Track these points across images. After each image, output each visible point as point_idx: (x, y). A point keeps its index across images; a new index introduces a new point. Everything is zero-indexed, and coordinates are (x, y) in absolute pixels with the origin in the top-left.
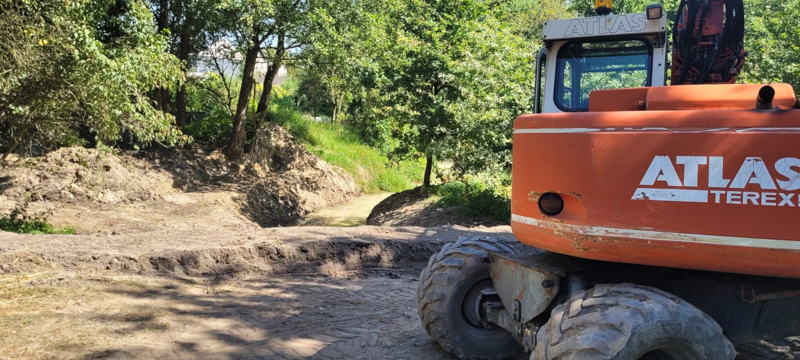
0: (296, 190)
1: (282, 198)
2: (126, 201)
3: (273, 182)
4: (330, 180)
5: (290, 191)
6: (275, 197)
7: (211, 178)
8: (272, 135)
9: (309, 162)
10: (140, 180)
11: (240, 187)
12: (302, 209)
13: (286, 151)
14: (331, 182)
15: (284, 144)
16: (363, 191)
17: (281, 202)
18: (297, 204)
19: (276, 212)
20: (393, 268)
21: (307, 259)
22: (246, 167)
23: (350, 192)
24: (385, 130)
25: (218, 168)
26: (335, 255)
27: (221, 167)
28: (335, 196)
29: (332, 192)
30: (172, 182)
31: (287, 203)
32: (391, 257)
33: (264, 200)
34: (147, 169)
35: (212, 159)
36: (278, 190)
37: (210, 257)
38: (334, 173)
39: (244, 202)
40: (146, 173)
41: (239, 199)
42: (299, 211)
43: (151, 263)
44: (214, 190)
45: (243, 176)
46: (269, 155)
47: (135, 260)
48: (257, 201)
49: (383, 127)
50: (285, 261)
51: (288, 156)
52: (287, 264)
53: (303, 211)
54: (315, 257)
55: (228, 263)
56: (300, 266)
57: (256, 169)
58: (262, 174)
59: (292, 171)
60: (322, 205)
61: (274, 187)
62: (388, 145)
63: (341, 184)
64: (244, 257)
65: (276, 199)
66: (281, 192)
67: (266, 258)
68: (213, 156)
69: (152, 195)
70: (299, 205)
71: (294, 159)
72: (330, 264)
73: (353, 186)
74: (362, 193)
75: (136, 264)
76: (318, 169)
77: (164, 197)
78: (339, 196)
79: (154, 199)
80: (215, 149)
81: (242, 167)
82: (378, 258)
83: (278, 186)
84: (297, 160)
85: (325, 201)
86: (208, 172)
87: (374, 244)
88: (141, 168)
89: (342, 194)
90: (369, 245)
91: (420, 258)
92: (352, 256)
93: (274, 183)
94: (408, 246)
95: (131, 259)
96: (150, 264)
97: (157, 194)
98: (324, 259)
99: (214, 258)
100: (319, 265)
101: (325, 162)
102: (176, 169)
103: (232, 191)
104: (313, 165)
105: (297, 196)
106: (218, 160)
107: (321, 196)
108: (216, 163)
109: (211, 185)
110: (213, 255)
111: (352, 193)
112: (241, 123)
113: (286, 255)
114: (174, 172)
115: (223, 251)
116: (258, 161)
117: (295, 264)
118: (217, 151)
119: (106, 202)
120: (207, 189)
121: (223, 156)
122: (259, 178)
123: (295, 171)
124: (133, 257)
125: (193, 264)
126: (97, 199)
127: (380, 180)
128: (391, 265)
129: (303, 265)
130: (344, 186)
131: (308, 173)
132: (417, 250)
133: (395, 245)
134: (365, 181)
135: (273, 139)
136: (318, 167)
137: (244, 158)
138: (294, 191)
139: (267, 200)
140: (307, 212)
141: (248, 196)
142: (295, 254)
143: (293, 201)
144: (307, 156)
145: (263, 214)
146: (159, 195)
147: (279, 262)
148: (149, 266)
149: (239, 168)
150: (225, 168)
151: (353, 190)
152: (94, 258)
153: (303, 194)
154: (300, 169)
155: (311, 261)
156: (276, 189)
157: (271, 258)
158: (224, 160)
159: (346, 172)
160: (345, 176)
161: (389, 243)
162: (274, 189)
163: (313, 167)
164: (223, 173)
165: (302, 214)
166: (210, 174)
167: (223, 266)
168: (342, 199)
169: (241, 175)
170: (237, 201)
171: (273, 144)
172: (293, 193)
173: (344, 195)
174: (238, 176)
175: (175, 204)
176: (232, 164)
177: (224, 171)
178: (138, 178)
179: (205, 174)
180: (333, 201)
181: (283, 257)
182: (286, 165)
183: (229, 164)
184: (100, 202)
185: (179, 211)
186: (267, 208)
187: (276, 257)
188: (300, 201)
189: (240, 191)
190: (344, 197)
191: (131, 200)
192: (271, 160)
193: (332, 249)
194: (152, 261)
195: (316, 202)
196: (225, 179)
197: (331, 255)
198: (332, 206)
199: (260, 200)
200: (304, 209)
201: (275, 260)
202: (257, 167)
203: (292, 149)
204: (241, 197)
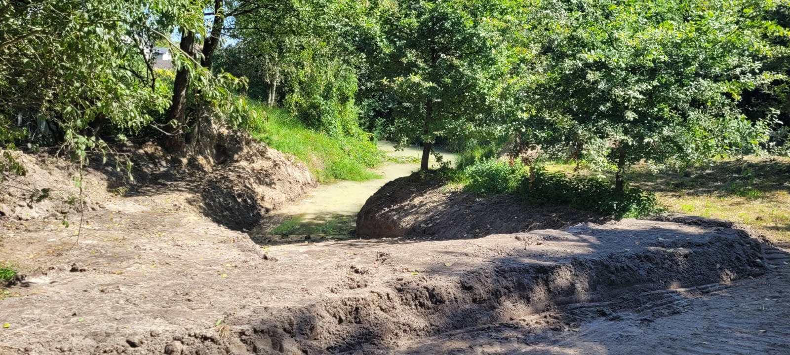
0: (251, 185)
1: (240, 196)
2: (56, 215)
3: (224, 177)
4: (284, 170)
5: (245, 186)
6: (231, 195)
7: (150, 177)
8: (212, 121)
9: (258, 151)
10: (66, 185)
11: (189, 185)
12: (262, 207)
13: (231, 140)
14: (286, 173)
15: (227, 131)
16: (318, 181)
17: (239, 200)
18: (256, 201)
19: (237, 213)
20: (592, 301)
21: (474, 301)
22: (189, 160)
23: (307, 183)
24: (331, 111)
25: (155, 164)
26: (512, 290)
27: (159, 162)
28: (293, 189)
29: (288, 184)
30: (106, 184)
31: (245, 201)
32: (586, 285)
33: (221, 200)
34: (71, 170)
35: (146, 153)
36: (232, 186)
37: (328, 315)
38: (288, 163)
39: (201, 204)
40: (70, 174)
41: (194, 201)
42: (260, 210)
43: (242, 340)
44: (158, 192)
45: (187, 171)
46: (211, 145)
47: (212, 340)
48: (214, 201)
49: (328, 109)
50: (446, 309)
51: (234, 145)
52: (449, 314)
53: (264, 209)
54: (485, 296)
55: (359, 322)
56: (466, 314)
57: (201, 162)
58: (208, 168)
59: (241, 163)
60: (281, 200)
61: (227, 183)
62: (335, 127)
63: (297, 174)
64: (382, 309)
65: (234, 197)
66: (236, 188)
67: (413, 306)
68: (146, 149)
69: (89, 205)
70: (258, 202)
71: (241, 149)
72: (508, 304)
73: (308, 176)
74: (318, 183)
75: (217, 346)
76: (270, 158)
77: (105, 205)
78: (297, 188)
79: (93, 209)
80: (149, 140)
81: (185, 161)
82: (572, 289)
83: (231, 181)
84: (245, 151)
85: (283, 195)
86: (145, 170)
87: (560, 267)
88: (63, 168)
89: (299, 186)
90: (553, 268)
91: (623, 281)
92: (537, 289)
93: (226, 179)
94: (603, 265)
95: (205, 338)
96: (241, 344)
97: (94, 202)
98: (497, 298)
99: (334, 316)
100: (493, 308)
101: (276, 151)
102: (106, 168)
103: (183, 191)
104: (262, 154)
105: (254, 192)
106: (153, 154)
107: (278, 191)
108: (151, 158)
109: (151, 185)
110: (332, 310)
111: (309, 183)
112: (180, 107)
113: (445, 298)
114: (106, 172)
115: (348, 303)
116: (202, 153)
117: (459, 311)
118: (150, 143)
119: (29, 218)
120: (149, 191)
121: (160, 148)
122: (206, 173)
123: (244, 163)
124: (209, 335)
125: (308, 332)
126: (15, 215)
127: (334, 168)
128: (589, 297)
129: (472, 311)
130: (299, 176)
131: (259, 164)
132: (617, 270)
133: (587, 264)
134: (320, 170)
135: (214, 126)
136: (268, 156)
137: (185, 150)
138: (250, 186)
139: (224, 199)
140: (267, 210)
141: (202, 196)
142: (457, 295)
143: (251, 198)
144: (255, 144)
145: (223, 216)
146: (97, 203)
147: (436, 310)
148: (240, 347)
149: (181, 162)
150: (164, 163)
151: (310, 181)
152: (133, 345)
153: (260, 189)
154: (249, 159)
155: (480, 303)
156: (230, 185)
157: (422, 305)
158: (161, 153)
159: (299, 160)
160: (299, 164)
161: (577, 262)
162: (227, 186)
163: (262, 156)
164: (162, 169)
165: (263, 212)
166: (147, 171)
167: (353, 329)
168: (300, 191)
169: (184, 171)
170: (193, 203)
171: (215, 132)
172: (248, 188)
173: (301, 187)
174: (181, 172)
175: (124, 214)
176: (172, 158)
177: (164, 167)
178: (63, 182)
179: (142, 171)
180: (292, 195)
181: (442, 302)
182: (233, 156)
183: (169, 158)
184: (20, 219)
185: (137, 225)
186: (226, 209)
187: (430, 304)
188: (258, 197)
189: (191, 190)
190: (302, 189)
191: (62, 213)
192: (214, 151)
193: (505, 281)
194: (244, 337)
195: (274, 197)
196: (167, 176)
197: (506, 291)
198: (292, 200)
199: (217, 200)
200: (264, 206)
201: (429, 308)
202: (201, 160)
203: (238, 136)
204: (196, 198)
